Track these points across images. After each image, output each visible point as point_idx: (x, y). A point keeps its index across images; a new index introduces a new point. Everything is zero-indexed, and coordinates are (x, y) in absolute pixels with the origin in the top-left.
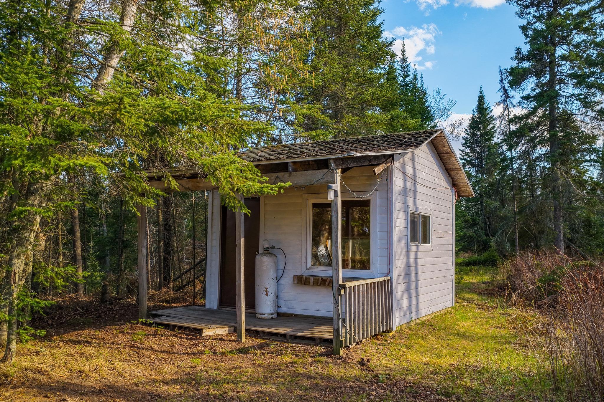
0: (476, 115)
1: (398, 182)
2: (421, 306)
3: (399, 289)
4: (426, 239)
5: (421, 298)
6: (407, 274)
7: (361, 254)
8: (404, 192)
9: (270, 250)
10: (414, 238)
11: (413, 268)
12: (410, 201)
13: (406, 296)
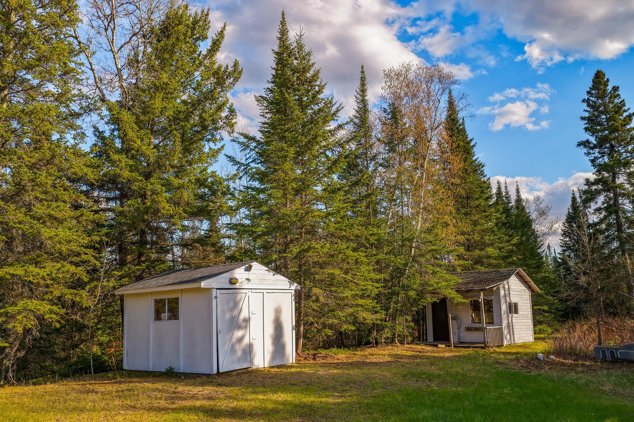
0: (571, 211)
1: (502, 293)
2: (515, 339)
3: (505, 332)
4: (516, 312)
5: (515, 336)
6: (508, 326)
7: (489, 320)
8: (505, 296)
9: (455, 318)
10: (510, 313)
11: (511, 324)
12: (508, 299)
13: (508, 334)
